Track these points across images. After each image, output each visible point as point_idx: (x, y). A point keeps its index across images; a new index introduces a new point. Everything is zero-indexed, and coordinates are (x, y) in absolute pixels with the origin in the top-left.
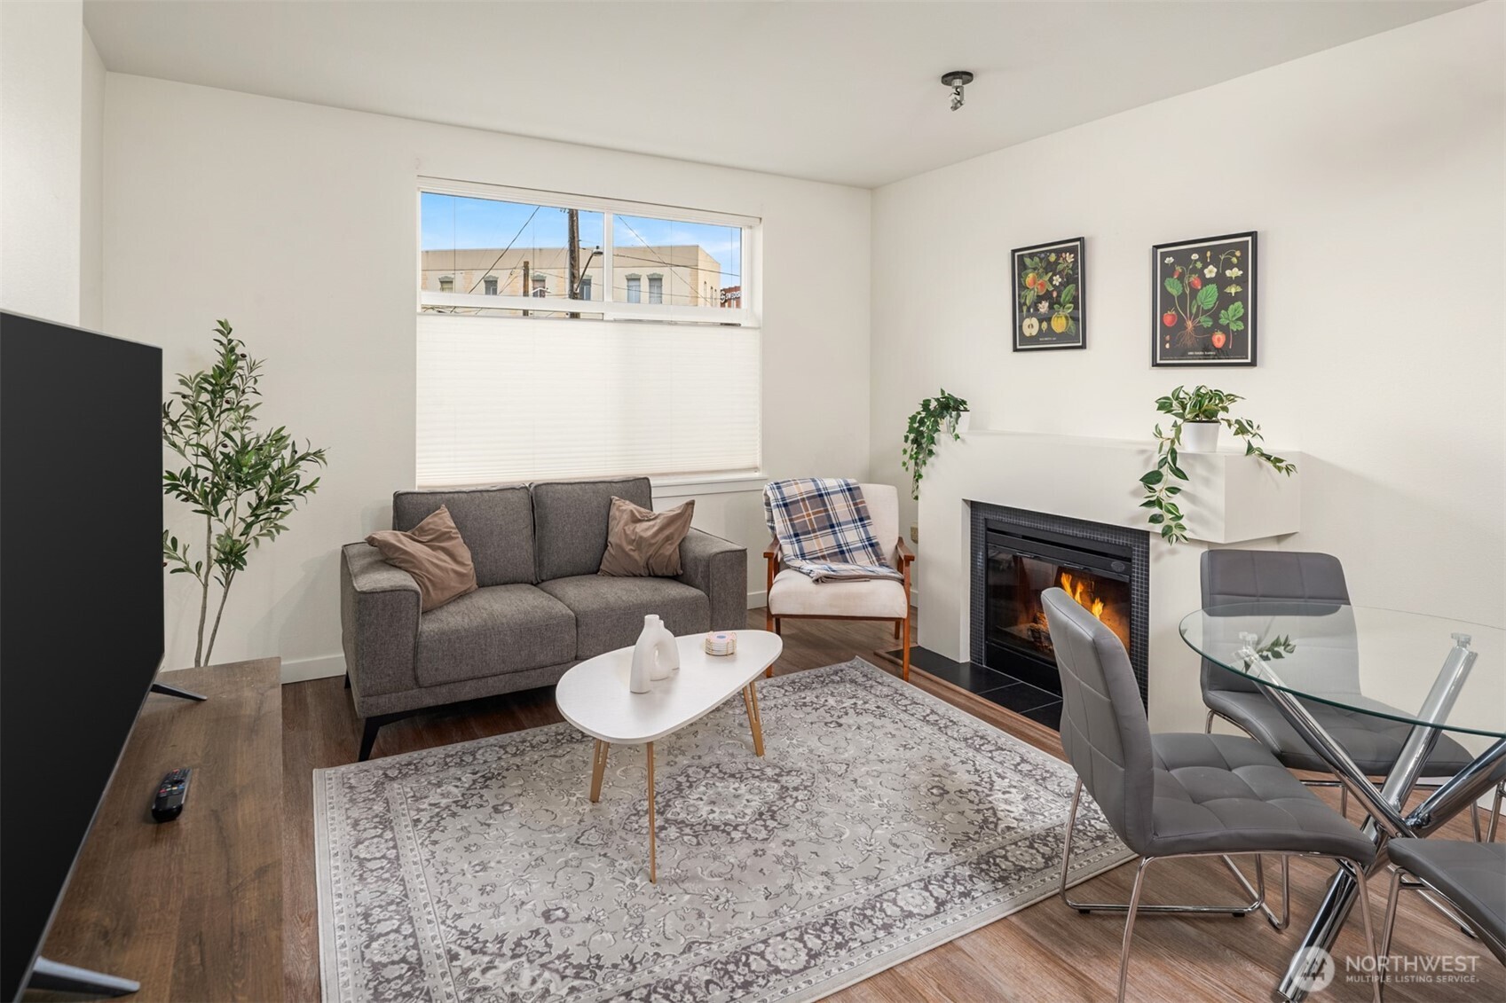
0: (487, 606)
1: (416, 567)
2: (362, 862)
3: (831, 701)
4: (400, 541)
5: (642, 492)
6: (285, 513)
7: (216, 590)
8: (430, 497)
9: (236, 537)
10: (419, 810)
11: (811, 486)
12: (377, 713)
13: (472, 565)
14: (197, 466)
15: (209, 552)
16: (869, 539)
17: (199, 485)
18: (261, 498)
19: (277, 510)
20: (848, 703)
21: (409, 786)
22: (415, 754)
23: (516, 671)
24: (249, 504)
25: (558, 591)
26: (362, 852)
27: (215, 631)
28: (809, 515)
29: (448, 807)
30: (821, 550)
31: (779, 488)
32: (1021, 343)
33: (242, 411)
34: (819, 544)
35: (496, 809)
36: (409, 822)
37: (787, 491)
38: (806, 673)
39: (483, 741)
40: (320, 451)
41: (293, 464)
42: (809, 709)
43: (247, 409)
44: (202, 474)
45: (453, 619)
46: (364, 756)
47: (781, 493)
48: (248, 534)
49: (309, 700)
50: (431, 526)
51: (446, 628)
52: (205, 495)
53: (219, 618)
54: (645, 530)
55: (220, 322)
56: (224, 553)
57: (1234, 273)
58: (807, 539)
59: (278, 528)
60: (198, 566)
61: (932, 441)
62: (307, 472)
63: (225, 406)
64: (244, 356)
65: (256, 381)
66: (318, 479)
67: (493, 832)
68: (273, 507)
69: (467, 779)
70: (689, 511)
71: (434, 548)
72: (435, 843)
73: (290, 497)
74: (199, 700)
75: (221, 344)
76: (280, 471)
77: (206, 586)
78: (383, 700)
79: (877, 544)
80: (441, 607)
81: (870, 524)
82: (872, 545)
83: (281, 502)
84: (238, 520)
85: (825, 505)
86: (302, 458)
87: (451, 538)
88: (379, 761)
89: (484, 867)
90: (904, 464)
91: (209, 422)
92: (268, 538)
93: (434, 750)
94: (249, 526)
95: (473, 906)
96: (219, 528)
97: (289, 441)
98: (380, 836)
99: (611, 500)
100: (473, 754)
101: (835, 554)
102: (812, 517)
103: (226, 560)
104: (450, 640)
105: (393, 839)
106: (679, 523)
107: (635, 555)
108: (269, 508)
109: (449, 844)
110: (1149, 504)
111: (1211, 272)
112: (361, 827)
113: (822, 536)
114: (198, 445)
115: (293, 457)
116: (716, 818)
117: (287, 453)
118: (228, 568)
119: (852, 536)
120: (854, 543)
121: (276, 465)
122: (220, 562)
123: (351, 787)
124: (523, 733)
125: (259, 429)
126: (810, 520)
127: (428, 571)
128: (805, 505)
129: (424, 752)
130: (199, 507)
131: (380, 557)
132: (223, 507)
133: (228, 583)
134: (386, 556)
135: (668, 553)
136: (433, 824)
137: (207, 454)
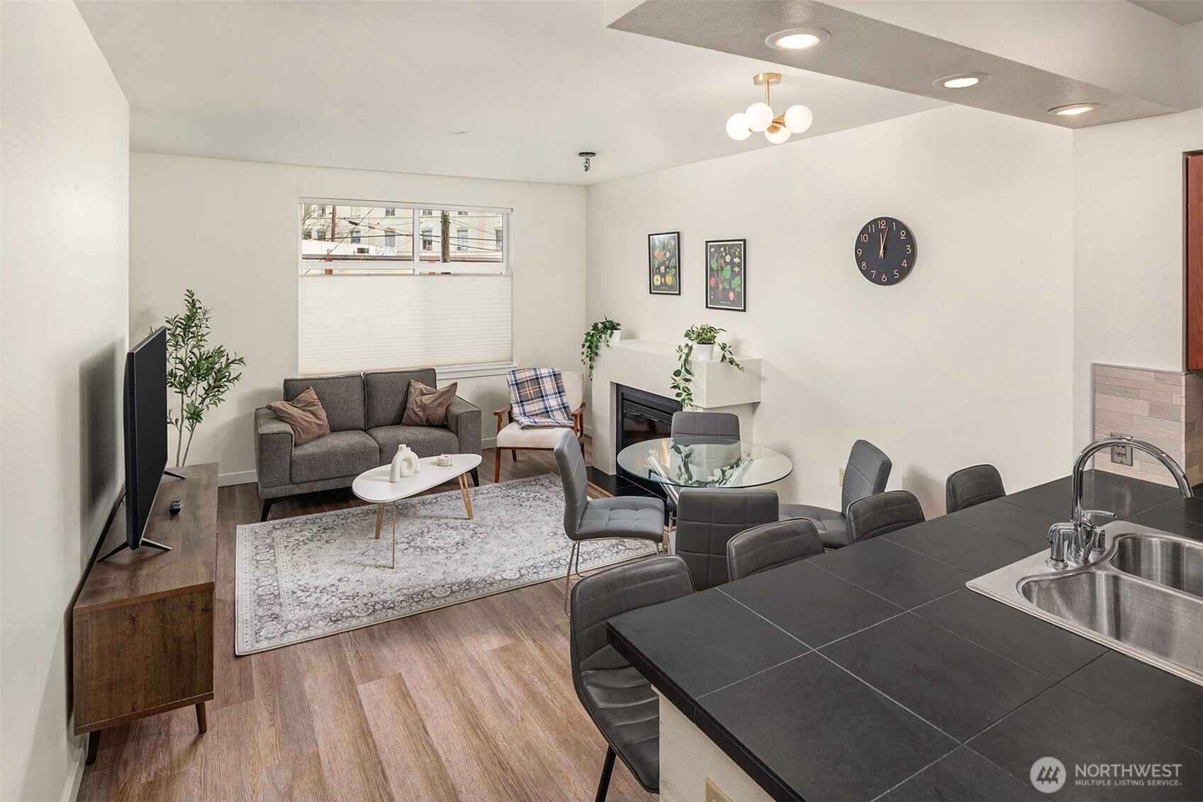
0: (332, 442)
1: (293, 421)
2: (257, 561)
3: (524, 494)
4: (285, 407)
5: (430, 377)
6: (223, 392)
7: (186, 433)
8: (304, 382)
9: (197, 405)
10: (288, 542)
11: (533, 373)
12: (270, 497)
13: (326, 420)
14: (176, 369)
15: (182, 413)
16: (563, 404)
17: (177, 379)
18: (210, 385)
19: (218, 391)
20: (532, 495)
21: (285, 532)
22: (291, 519)
23: (345, 477)
24: (204, 388)
25: (375, 435)
26: (258, 557)
27: (186, 455)
28: (529, 390)
29: (303, 541)
30: (535, 411)
31: (514, 374)
32: (652, 289)
33: (199, 338)
34: (534, 407)
35: (327, 542)
36: (283, 546)
37: (519, 376)
38: (518, 480)
39: (327, 513)
40: (241, 358)
41: (228, 365)
42: (509, 498)
43: (202, 335)
44: (179, 373)
45: (312, 448)
46: (264, 519)
47: (515, 377)
48: (203, 404)
49: (237, 494)
50: (304, 398)
51: (307, 453)
52: (180, 383)
53: (188, 449)
54: (426, 399)
55: (188, 290)
56: (190, 414)
57: (737, 260)
58: (528, 404)
59: (220, 400)
60: (177, 421)
61: (597, 347)
62: (235, 370)
63: (191, 335)
64: (200, 308)
65: (207, 321)
66: (241, 374)
67: (323, 550)
68: (216, 390)
69: (315, 529)
70: (454, 389)
71: (304, 411)
72: (294, 554)
73: (226, 383)
74: (183, 478)
75: (189, 302)
76: (219, 370)
77: (181, 431)
78: (273, 490)
79: (568, 406)
80: (307, 443)
81: (564, 395)
82: (564, 408)
83: (221, 387)
84: (198, 396)
85: (539, 384)
86: (232, 362)
87: (315, 405)
88: (271, 522)
89: (315, 563)
90: (583, 360)
91: (182, 343)
92: (214, 406)
93: (301, 517)
94: (204, 399)
95: (306, 577)
96: (187, 401)
97: (225, 353)
98: (268, 552)
99: (410, 382)
100: (321, 519)
101: (543, 412)
102: (532, 391)
103: (191, 418)
104: (309, 458)
105: (274, 553)
106: (446, 396)
107: (421, 414)
108: (215, 390)
109: (301, 555)
110: (674, 387)
111: (728, 258)
112: (259, 548)
113: (536, 402)
114: (177, 358)
115: (227, 362)
116: (434, 545)
117: (224, 360)
118: (193, 421)
119: (553, 402)
120: (554, 406)
121: (217, 366)
122: (188, 418)
123: (256, 533)
124: (350, 510)
125: (209, 347)
126: (530, 393)
127: (300, 424)
128: (528, 384)
129: (295, 518)
130: (178, 390)
131: (274, 416)
132: (190, 389)
133: (193, 430)
134: (278, 416)
135: (439, 413)
136: (295, 547)
137: (182, 362)
